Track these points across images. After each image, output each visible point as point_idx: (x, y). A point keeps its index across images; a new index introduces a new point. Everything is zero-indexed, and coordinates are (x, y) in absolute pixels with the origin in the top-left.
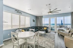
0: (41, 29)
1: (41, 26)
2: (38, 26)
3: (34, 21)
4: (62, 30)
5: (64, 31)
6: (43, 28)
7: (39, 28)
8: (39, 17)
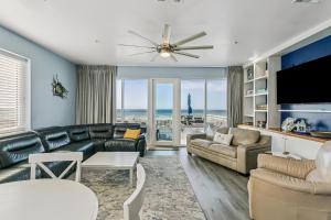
0: (111, 138)
1: (108, 121)
2: (90, 122)
3: (59, 90)
4: (204, 136)
5: (211, 139)
6: (119, 132)
7: (93, 135)
8: (98, 73)
